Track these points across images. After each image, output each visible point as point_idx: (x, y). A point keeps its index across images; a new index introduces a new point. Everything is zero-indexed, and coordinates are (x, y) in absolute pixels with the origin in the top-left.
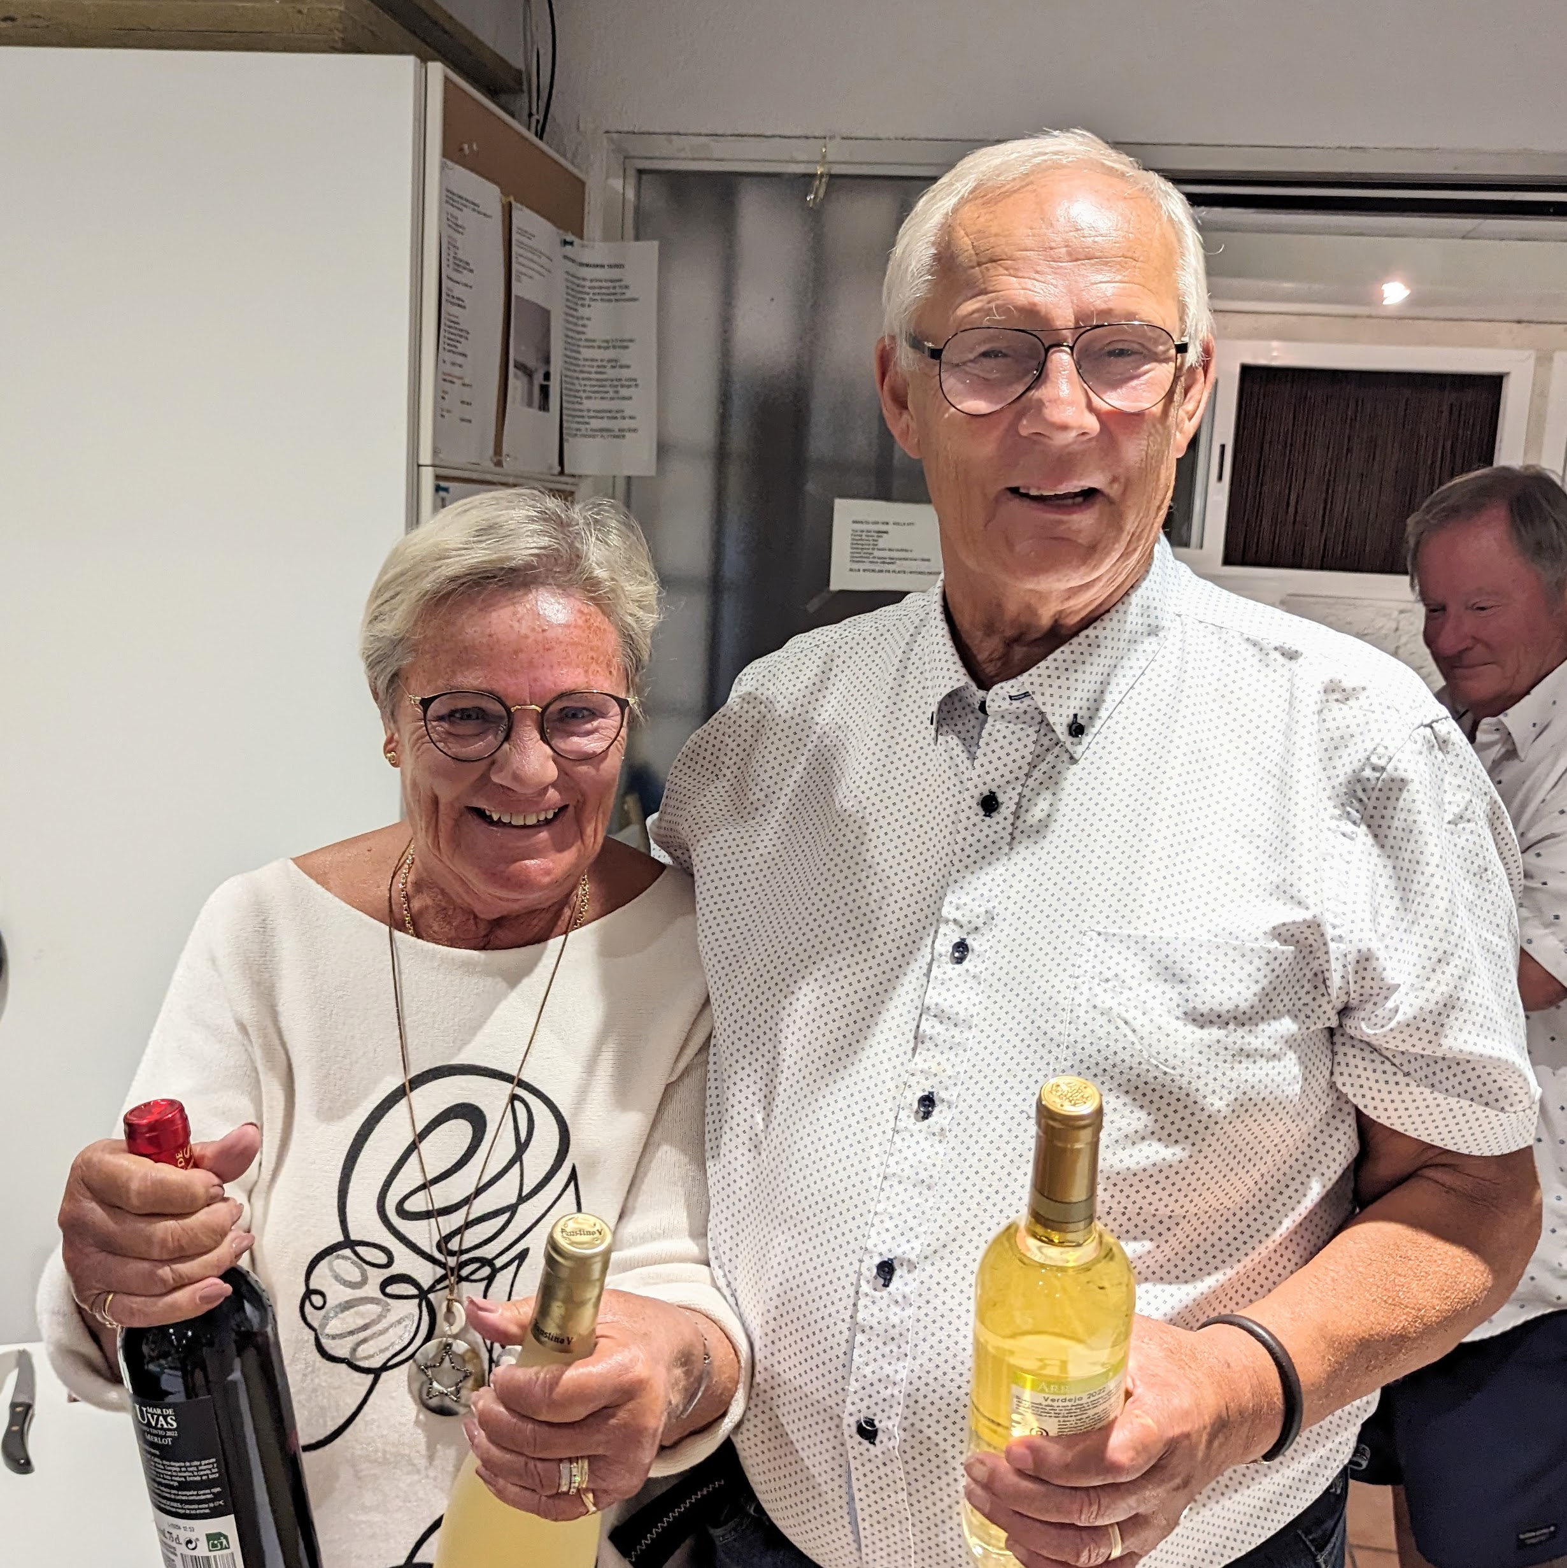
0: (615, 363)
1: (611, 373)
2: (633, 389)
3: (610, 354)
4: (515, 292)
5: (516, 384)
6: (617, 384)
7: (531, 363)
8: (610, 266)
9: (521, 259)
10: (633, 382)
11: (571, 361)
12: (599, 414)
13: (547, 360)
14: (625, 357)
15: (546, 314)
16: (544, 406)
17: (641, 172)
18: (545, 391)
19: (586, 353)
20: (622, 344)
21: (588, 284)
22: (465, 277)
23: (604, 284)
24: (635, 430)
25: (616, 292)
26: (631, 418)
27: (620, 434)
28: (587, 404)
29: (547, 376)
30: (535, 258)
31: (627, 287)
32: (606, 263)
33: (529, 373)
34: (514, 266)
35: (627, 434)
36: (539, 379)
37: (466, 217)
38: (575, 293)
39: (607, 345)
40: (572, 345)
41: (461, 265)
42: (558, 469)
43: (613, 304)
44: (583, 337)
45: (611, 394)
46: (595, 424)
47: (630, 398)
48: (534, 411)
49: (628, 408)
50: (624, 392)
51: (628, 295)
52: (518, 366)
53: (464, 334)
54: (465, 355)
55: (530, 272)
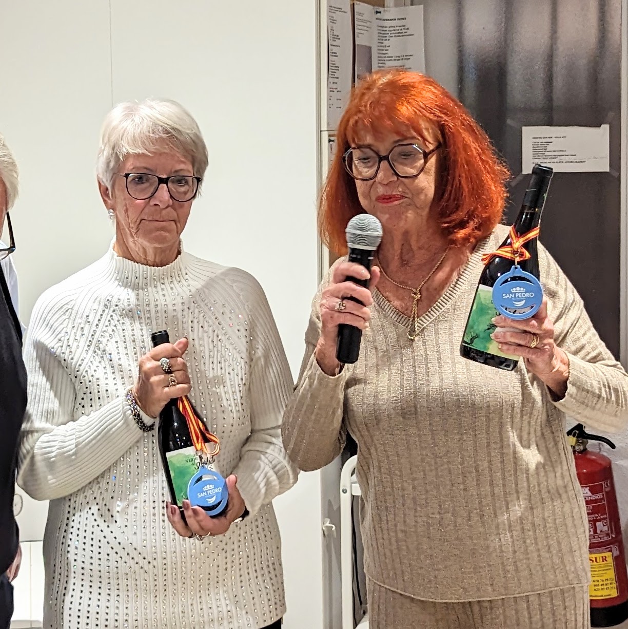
3: (400, 63)
4: (357, 43)
8: (399, 19)
9: (358, 27)
14: (408, 64)
19: (389, 64)
20: (407, 57)
21: (387, 29)
22: (337, 42)
25: (402, 32)
31: (408, 29)
32: (396, 18)
34: (356, 31)
37: (337, 15)
38: (382, 35)
39: (398, 58)
41: (336, 37)
44: (387, 55)
51: (409, 32)
54: (338, 78)
55: (363, 32)
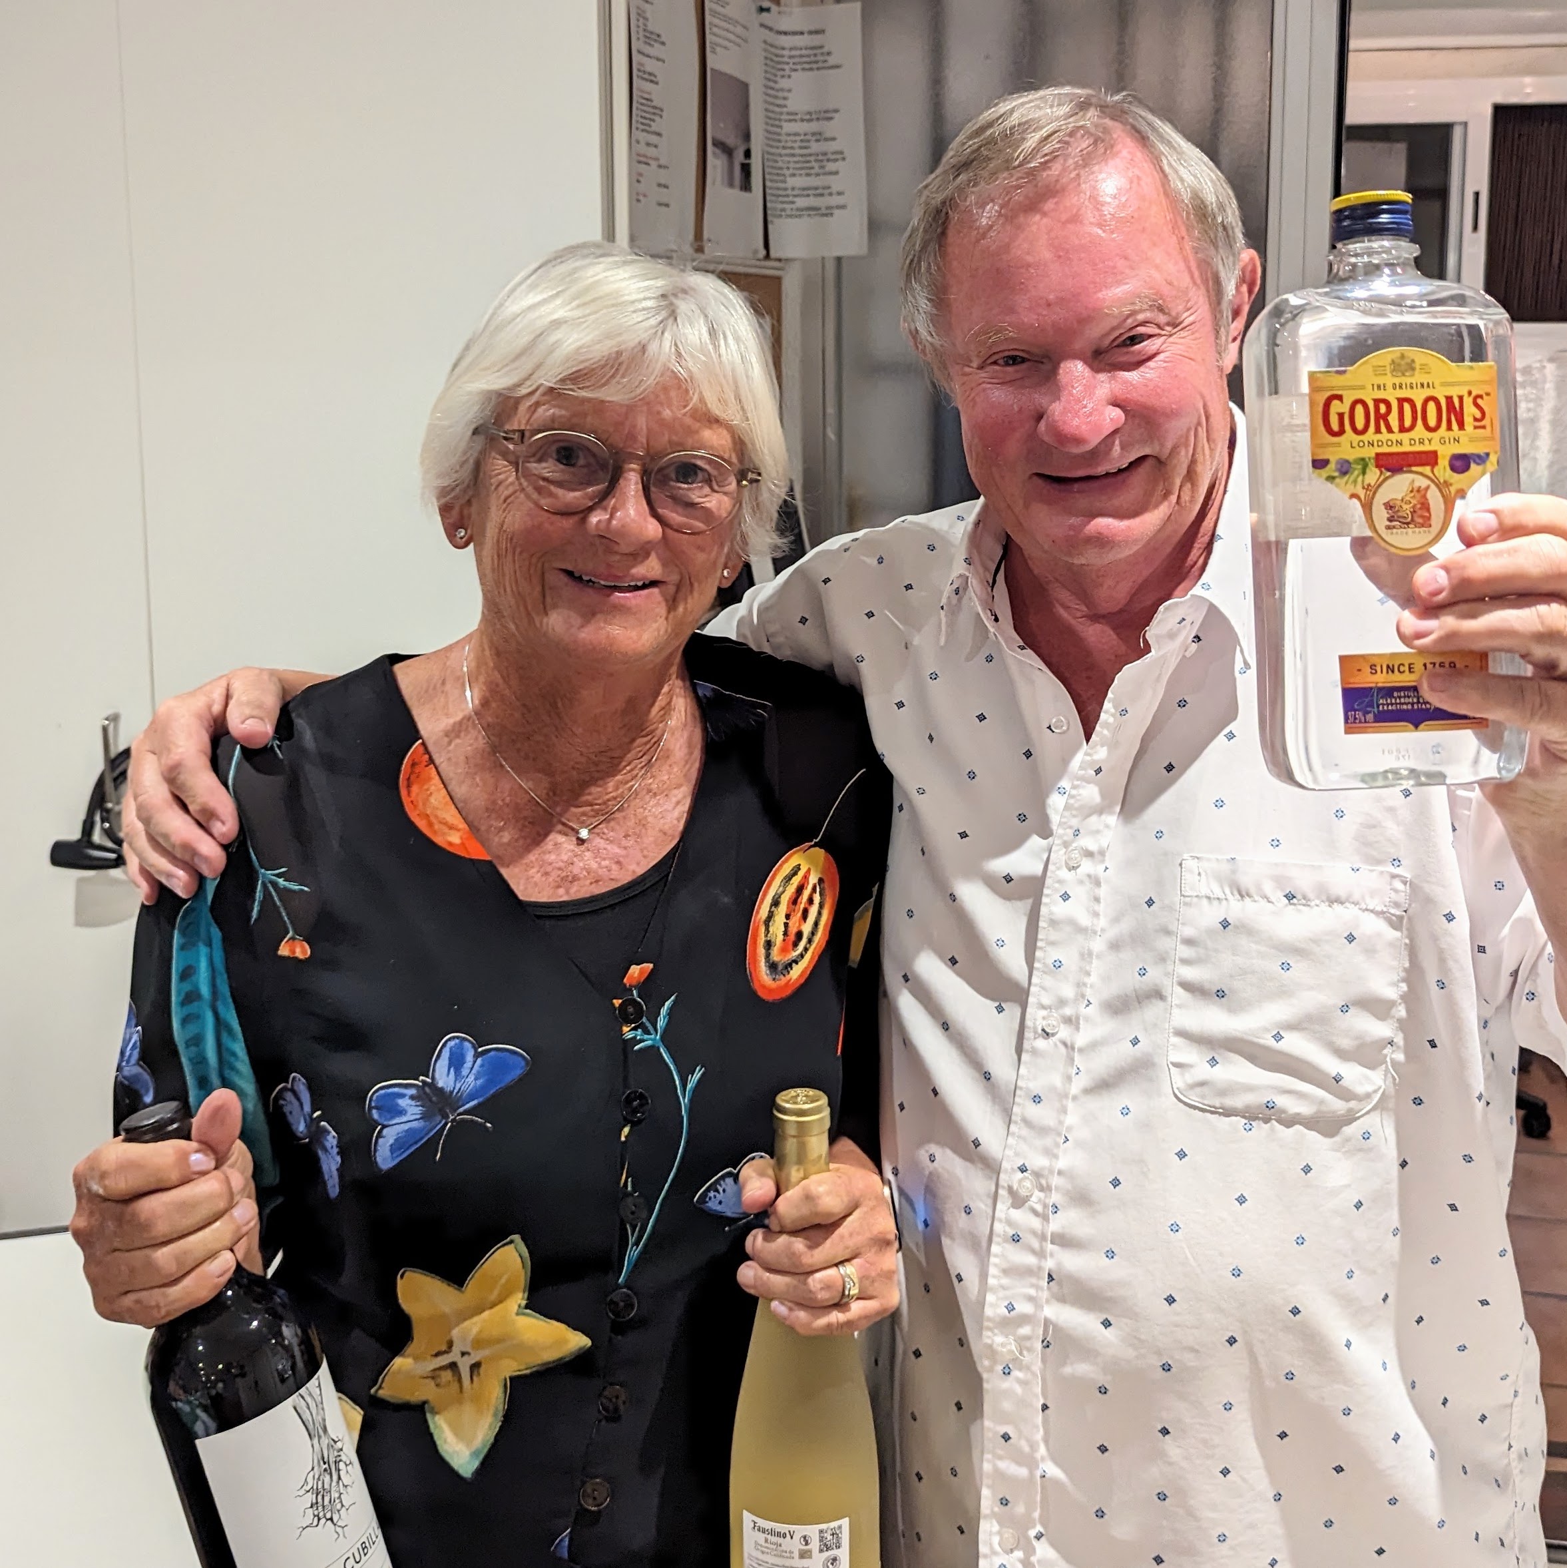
0: (819, 136)
1: (815, 147)
2: (840, 163)
3: (814, 126)
4: (710, 64)
5: (716, 163)
6: (824, 158)
7: (731, 140)
8: (811, 33)
9: (715, 30)
10: (840, 155)
11: (773, 136)
12: (805, 191)
13: (747, 137)
14: (829, 128)
15: (743, 88)
16: (746, 186)
18: (746, 169)
19: (788, 127)
20: (826, 115)
21: (786, 53)
22: (656, 50)
23: (804, 52)
24: (843, 207)
26: (839, 194)
27: (828, 213)
28: (791, 182)
29: (748, 154)
30: (731, 27)
32: (806, 29)
33: (728, 151)
34: (709, 37)
35: (836, 212)
36: (739, 157)
38: (774, 63)
39: (810, 117)
40: (773, 121)
41: (652, 38)
42: (763, 252)
43: (816, 72)
44: (785, 110)
45: (817, 170)
46: (801, 202)
47: (836, 173)
48: (736, 192)
49: (836, 183)
50: (831, 167)
51: (832, 61)
52: (718, 144)
53: (658, 111)
54: (659, 134)
55: (726, 43)
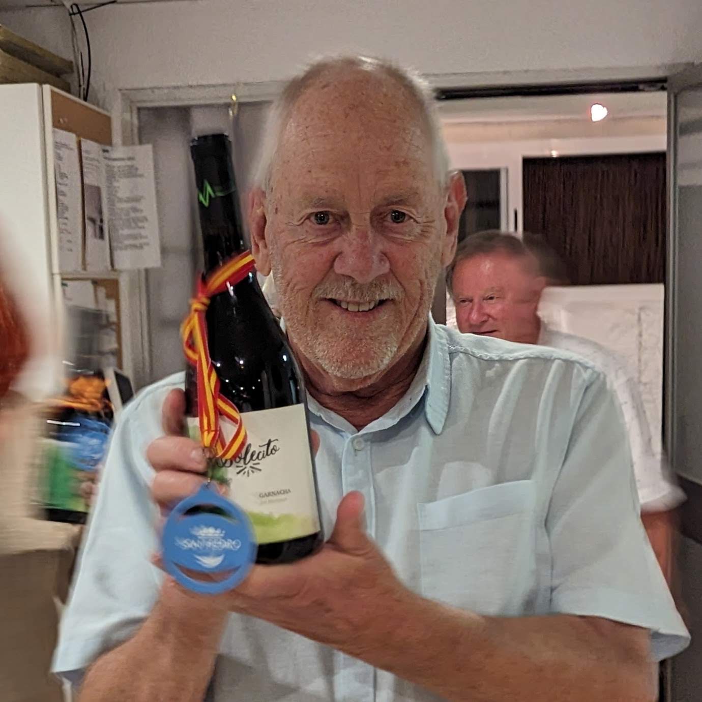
1: (133, 215)
2: (145, 223)
3: (131, 205)
4: (86, 181)
5: (89, 228)
6: (136, 220)
8: (127, 159)
9: (86, 166)
11: (112, 211)
12: (128, 237)
13: (100, 212)
14: (139, 206)
15: (98, 189)
16: (102, 237)
17: (139, 109)
18: (101, 229)
19: (120, 205)
20: (137, 199)
21: (116, 169)
22: (64, 181)
23: (125, 169)
24: (148, 244)
25: (132, 172)
26: (145, 237)
27: (141, 247)
29: (102, 221)
30: (92, 163)
31: (137, 169)
32: (124, 157)
33: (93, 221)
34: (84, 170)
35: (144, 246)
36: (98, 223)
37: (64, 152)
39: (130, 200)
40: (112, 203)
41: (63, 176)
42: (110, 268)
43: (131, 179)
44: (116, 197)
45: (133, 226)
46: (127, 242)
49: (143, 232)
52: (89, 219)
53: (67, 208)
54: (67, 219)
55: (91, 171)
